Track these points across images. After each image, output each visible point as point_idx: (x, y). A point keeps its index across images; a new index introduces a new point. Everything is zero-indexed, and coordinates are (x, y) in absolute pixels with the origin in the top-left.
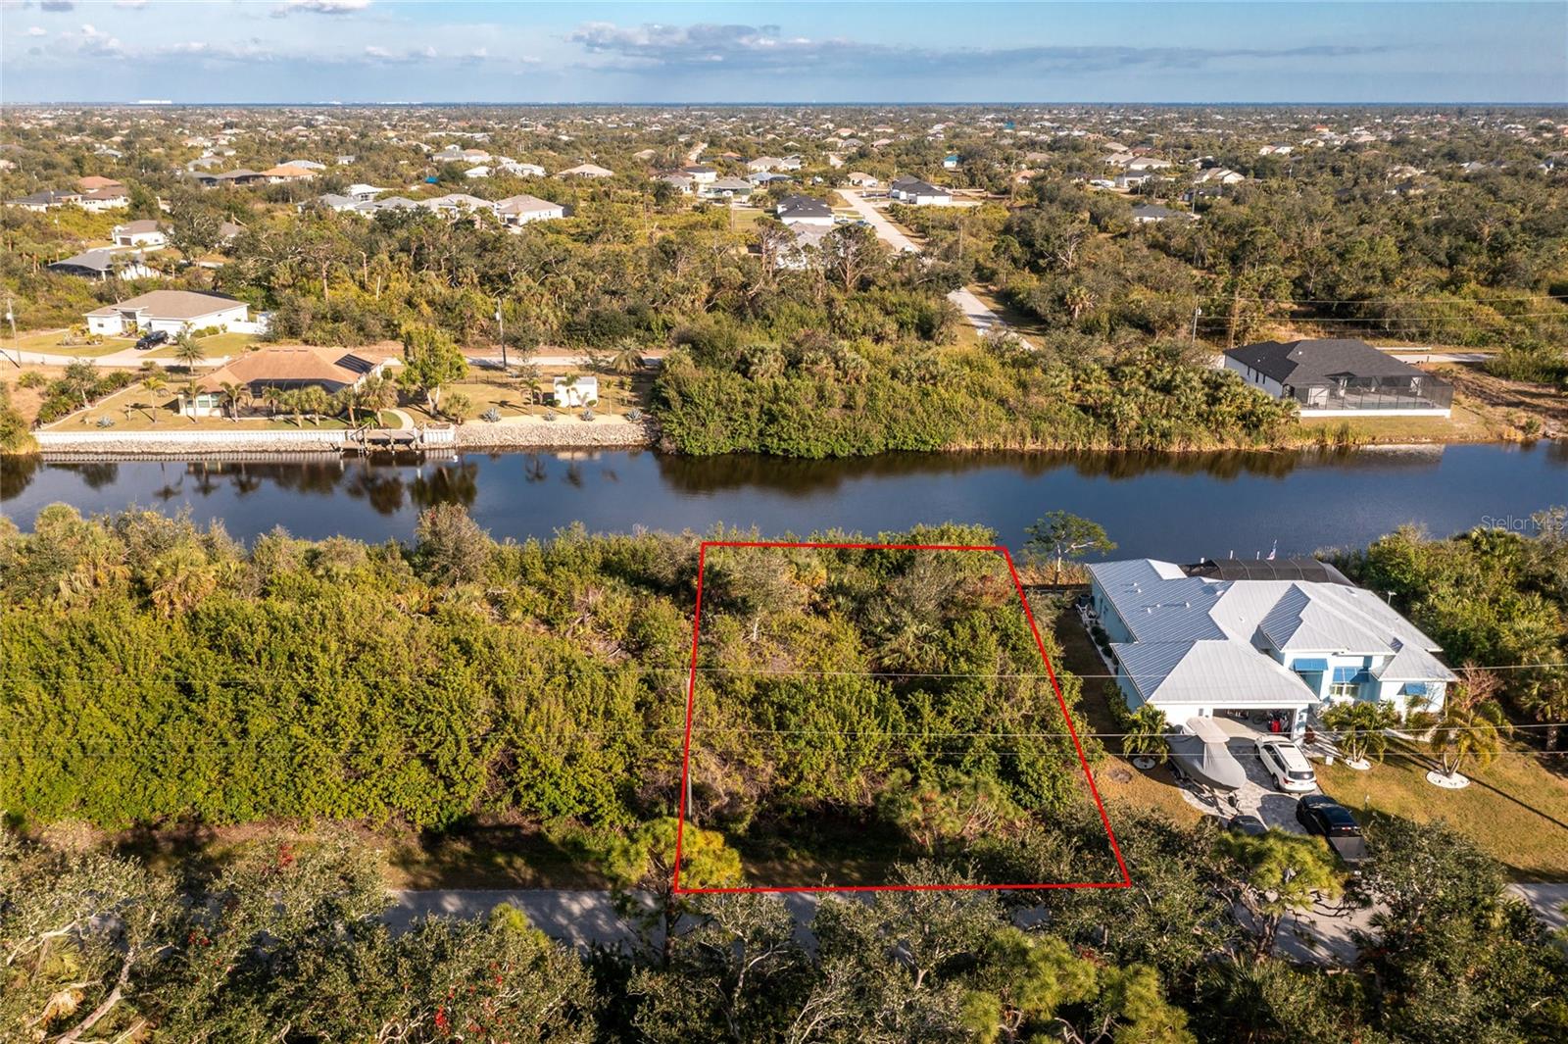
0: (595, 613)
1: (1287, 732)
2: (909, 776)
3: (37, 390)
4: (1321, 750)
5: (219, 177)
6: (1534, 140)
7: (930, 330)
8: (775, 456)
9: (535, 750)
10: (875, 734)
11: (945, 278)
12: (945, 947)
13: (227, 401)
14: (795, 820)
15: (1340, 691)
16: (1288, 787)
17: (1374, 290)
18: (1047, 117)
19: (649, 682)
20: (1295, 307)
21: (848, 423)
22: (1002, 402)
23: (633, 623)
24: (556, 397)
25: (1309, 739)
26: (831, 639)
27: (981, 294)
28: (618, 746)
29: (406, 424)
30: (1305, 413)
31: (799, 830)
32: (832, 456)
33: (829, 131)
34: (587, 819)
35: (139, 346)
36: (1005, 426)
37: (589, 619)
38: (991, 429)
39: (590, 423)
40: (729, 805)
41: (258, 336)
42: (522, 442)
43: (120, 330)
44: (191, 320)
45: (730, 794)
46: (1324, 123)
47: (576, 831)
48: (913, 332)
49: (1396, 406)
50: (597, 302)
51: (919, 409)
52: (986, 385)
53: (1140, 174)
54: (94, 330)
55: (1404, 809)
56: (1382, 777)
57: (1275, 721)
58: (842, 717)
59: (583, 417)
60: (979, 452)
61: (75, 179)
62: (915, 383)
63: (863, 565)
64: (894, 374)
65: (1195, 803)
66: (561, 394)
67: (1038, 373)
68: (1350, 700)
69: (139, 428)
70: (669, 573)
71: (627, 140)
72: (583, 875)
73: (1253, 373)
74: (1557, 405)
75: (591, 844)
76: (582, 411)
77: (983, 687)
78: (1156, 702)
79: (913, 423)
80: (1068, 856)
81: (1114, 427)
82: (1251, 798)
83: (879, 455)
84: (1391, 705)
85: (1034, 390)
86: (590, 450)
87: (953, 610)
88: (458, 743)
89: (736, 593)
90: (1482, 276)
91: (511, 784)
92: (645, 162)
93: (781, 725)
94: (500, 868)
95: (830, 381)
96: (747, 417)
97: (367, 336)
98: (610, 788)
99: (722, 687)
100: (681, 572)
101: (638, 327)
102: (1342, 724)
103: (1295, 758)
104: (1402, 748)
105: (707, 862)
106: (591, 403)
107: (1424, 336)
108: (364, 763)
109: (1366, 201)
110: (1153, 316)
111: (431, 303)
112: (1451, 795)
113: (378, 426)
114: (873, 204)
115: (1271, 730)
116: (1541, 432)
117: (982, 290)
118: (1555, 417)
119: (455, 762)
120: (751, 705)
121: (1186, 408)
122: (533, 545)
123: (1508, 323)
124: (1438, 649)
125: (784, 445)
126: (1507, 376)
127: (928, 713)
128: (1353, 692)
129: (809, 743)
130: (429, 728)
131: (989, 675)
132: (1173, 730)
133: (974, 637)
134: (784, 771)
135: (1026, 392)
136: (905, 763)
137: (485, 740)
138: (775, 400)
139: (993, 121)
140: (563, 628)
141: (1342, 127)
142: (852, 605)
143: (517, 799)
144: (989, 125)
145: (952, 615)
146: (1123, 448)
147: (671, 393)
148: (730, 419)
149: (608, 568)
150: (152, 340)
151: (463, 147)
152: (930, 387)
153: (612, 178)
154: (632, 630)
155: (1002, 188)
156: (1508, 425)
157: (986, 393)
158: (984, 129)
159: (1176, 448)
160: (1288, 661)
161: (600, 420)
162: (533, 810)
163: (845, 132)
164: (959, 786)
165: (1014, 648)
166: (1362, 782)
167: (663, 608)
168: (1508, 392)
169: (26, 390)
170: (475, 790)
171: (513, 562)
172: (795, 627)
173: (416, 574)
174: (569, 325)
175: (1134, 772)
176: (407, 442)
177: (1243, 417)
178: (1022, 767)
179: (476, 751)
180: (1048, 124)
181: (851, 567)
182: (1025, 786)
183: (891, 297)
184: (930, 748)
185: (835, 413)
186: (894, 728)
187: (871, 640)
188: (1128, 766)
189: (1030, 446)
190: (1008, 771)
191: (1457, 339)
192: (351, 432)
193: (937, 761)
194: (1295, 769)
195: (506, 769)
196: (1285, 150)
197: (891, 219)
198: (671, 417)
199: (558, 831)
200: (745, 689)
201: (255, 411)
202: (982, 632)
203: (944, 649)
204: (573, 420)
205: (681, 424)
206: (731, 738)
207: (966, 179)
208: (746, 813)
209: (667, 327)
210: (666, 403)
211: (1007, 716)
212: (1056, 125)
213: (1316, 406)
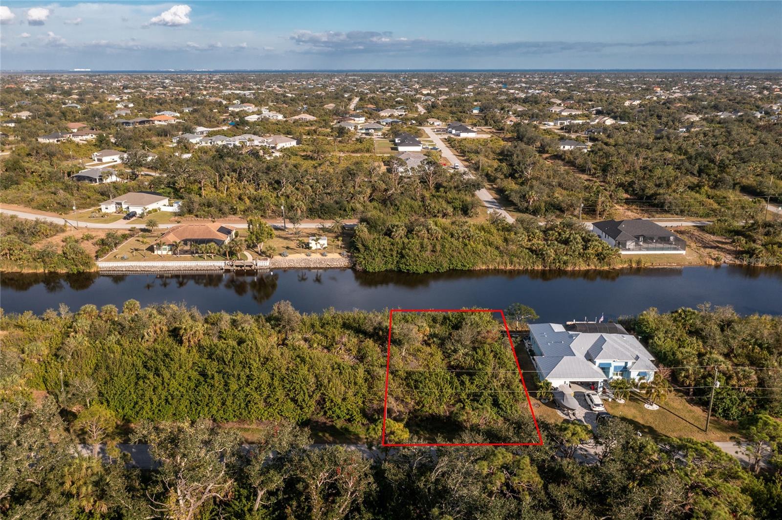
0: (345, 345)
1: (596, 389)
2: (462, 405)
3: (91, 241)
4: (608, 396)
5: (131, 121)
6: (759, 96)
7: (467, 211)
8: (404, 272)
9: (332, 396)
10: (449, 391)
11: (474, 185)
12: (473, 456)
13: (173, 247)
14: (422, 420)
15: (617, 374)
16: (594, 409)
17: (661, 191)
18: (524, 80)
19: (368, 372)
20: (629, 196)
21: (434, 258)
22: (497, 248)
23: (359, 349)
24: (310, 245)
25: (604, 392)
26: (432, 355)
27: (490, 189)
28: (360, 395)
29: (249, 259)
30: (624, 253)
31: (423, 424)
32: (427, 272)
33: (416, 90)
34: (349, 420)
35: (125, 218)
36: (498, 259)
37: (343, 348)
38: (493, 260)
39: (325, 257)
40: (399, 415)
41: (175, 213)
42: (297, 265)
43: (115, 210)
44: (146, 207)
45: (398, 411)
46: (659, 84)
47: (345, 424)
48: (460, 212)
49: (662, 249)
50: (323, 199)
51: (462, 252)
52: (491, 240)
53: (566, 118)
54: (104, 210)
55: (635, 417)
56: (628, 406)
57: (592, 386)
58: (438, 384)
59: (322, 255)
60: (488, 270)
61: (64, 123)
62: (461, 240)
63: (442, 324)
64: (452, 236)
65: (561, 415)
66: (313, 245)
67: (512, 235)
68: (621, 378)
69: (139, 260)
70: (371, 329)
71: (319, 97)
72: (350, 439)
73: (604, 234)
74: (732, 248)
75: (351, 429)
76: (322, 251)
77: (487, 374)
78: (549, 379)
79: (460, 258)
80: (511, 429)
81: (544, 259)
82: (580, 413)
83: (447, 271)
84: (634, 379)
85: (511, 243)
86: (326, 269)
87: (477, 345)
88: (304, 394)
89: (396, 337)
90: (711, 183)
91: (323, 408)
92: (330, 111)
93: (416, 388)
94: (321, 437)
95: (426, 240)
96: (392, 255)
97: (223, 214)
98: (357, 409)
99: (394, 373)
100: (375, 329)
101: (340, 210)
102: (615, 387)
103: (597, 399)
104: (637, 395)
105: (399, 432)
106: (325, 248)
107: (682, 212)
108: (271, 400)
109: (668, 138)
110: (563, 205)
111: (249, 198)
112: (652, 412)
113: (238, 260)
114: (439, 136)
115: (591, 389)
116: (723, 260)
117: (490, 187)
118: (729, 254)
119: (304, 400)
120: (405, 380)
121: (574, 251)
122: (314, 316)
123: (719, 207)
124: (653, 359)
125: (407, 268)
126: (713, 234)
127: (467, 383)
128: (622, 375)
129: (426, 394)
130: (294, 388)
131: (489, 370)
132: (556, 389)
133: (484, 354)
134: (418, 404)
135: (507, 245)
136: (460, 401)
137: (313, 393)
138: (404, 248)
139: (497, 83)
140: (334, 351)
141: (667, 87)
142: (439, 342)
143: (325, 413)
144: (494, 86)
145: (476, 345)
146: (548, 268)
147: (360, 246)
148: (384, 256)
149: (346, 326)
150: (130, 216)
151: (242, 102)
152: (467, 242)
153: (316, 121)
154: (359, 351)
155: (500, 127)
156: (710, 257)
157: (491, 244)
158: (492, 89)
159: (569, 268)
160: (597, 364)
161: (330, 256)
162: (331, 417)
163: (425, 92)
164: (478, 408)
165: (499, 358)
166: (621, 408)
167: (370, 343)
168: (713, 241)
169: (86, 242)
170: (310, 410)
171: (308, 323)
172: (419, 350)
173: (272, 328)
174: (310, 209)
175: (541, 404)
176: (250, 266)
177: (598, 255)
178: (500, 402)
179: (311, 397)
180: (524, 85)
181: (438, 325)
182: (502, 410)
183: (450, 195)
184: (468, 395)
185: (427, 254)
186: (456, 388)
187: (446, 355)
188: (539, 402)
189: (509, 267)
190: (496, 403)
191: (696, 215)
192: (227, 262)
193: (471, 400)
194: (596, 403)
195: (321, 403)
196: (637, 102)
197: (448, 145)
198: (360, 256)
199: (339, 424)
200: (402, 373)
201: (186, 252)
202: (487, 352)
203: (473, 359)
204: (318, 256)
205: (364, 259)
206: (399, 392)
207: (483, 122)
208: (404, 418)
209: (353, 210)
210: (358, 250)
211: (495, 384)
212: (528, 85)
213: (629, 250)
